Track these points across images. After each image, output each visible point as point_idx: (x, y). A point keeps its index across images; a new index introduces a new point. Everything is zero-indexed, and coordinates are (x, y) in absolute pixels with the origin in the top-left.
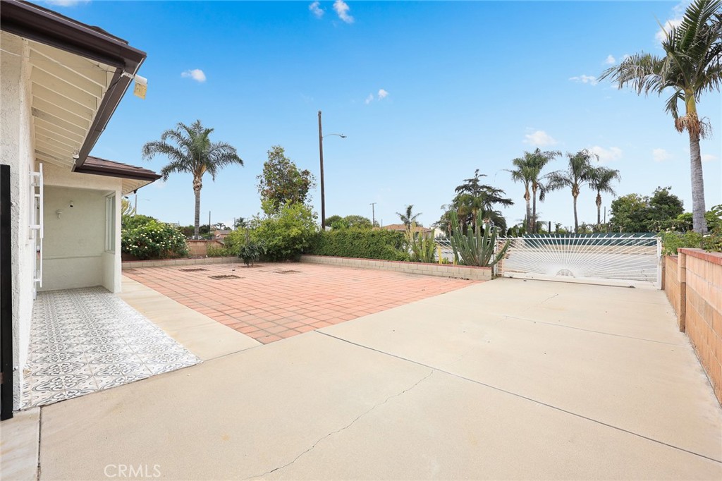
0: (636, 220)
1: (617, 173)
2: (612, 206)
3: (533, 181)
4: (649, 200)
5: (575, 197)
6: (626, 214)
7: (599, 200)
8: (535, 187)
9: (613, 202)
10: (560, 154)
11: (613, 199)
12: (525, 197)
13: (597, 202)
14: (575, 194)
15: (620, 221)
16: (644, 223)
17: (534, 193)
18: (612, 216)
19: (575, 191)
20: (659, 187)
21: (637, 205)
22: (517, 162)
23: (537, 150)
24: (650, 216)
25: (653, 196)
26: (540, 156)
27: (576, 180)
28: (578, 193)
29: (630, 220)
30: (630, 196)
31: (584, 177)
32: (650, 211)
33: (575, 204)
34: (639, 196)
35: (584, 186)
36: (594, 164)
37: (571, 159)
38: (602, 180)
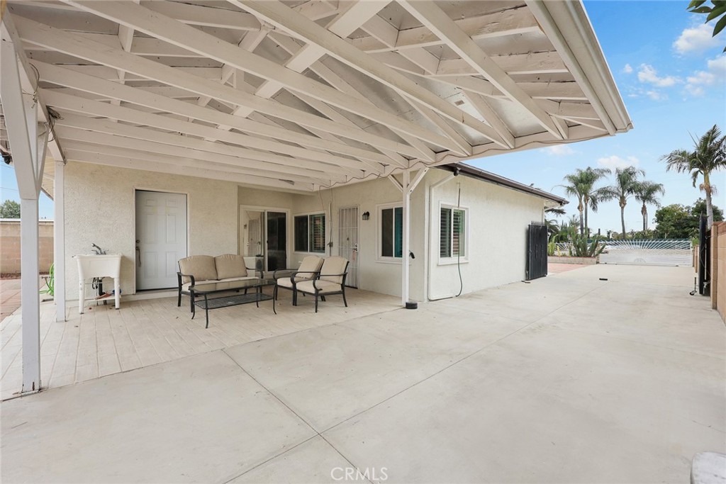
0: (678, 227)
1: (661, 187)
2: (656, 215)
3: (586, 194)
4: (691, 210)
5: (623, 208)
6: (670, 223)
7: (644, 210)
8: (586, 200)
9: (657, 211)
10: (609, 171)
11: (657, 209)
12: (579, 208)
13: (642, 212)
14: (623, 205)
15: (665, 229)
16: (686, 230)
17: (586, 204)
18: (657, 224)
19: (623, 202)
20: (700, 199)
21: (679, 215)
22: (571, 178)
23: (589, 168)
24: (692, 223)
25: (695, 206)
26: (591, 173)
27: (623, 193)
28: (625, 204)
29: (674, 228)
30: (673, 207)
31: (630, 190)
32: (692, 219)
33: (622, 214)
34: (681, 206)
35: (631, 198)
36: (639, 179)
37: (619, 175)
38: (647, 193)
